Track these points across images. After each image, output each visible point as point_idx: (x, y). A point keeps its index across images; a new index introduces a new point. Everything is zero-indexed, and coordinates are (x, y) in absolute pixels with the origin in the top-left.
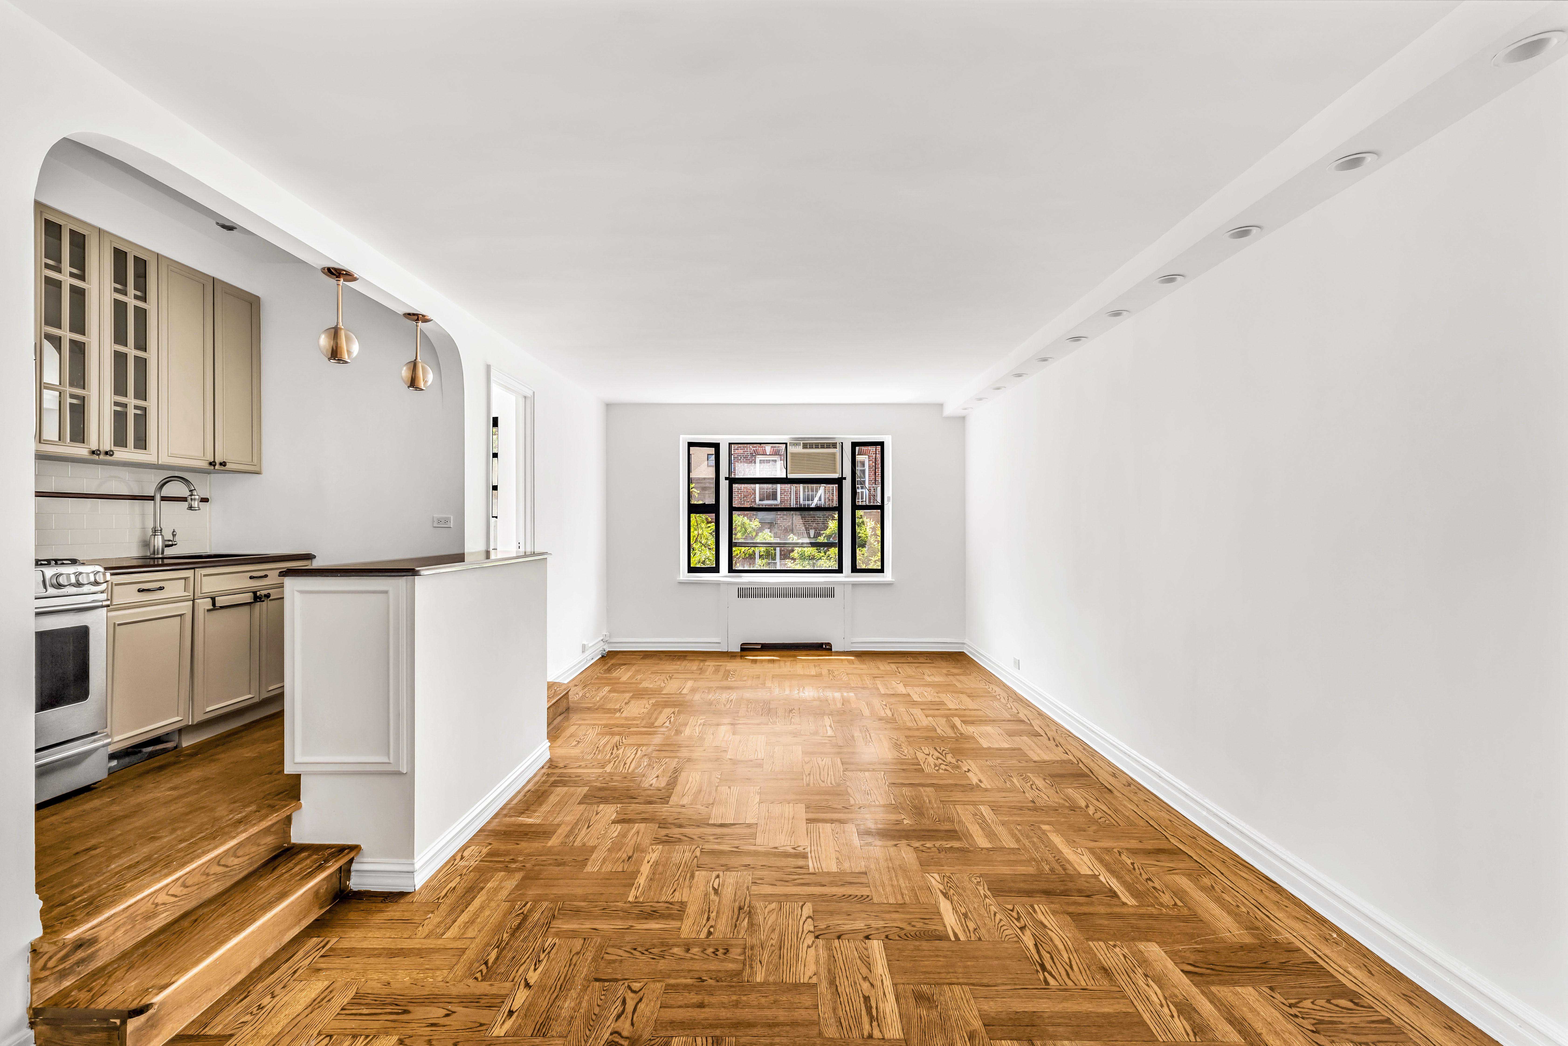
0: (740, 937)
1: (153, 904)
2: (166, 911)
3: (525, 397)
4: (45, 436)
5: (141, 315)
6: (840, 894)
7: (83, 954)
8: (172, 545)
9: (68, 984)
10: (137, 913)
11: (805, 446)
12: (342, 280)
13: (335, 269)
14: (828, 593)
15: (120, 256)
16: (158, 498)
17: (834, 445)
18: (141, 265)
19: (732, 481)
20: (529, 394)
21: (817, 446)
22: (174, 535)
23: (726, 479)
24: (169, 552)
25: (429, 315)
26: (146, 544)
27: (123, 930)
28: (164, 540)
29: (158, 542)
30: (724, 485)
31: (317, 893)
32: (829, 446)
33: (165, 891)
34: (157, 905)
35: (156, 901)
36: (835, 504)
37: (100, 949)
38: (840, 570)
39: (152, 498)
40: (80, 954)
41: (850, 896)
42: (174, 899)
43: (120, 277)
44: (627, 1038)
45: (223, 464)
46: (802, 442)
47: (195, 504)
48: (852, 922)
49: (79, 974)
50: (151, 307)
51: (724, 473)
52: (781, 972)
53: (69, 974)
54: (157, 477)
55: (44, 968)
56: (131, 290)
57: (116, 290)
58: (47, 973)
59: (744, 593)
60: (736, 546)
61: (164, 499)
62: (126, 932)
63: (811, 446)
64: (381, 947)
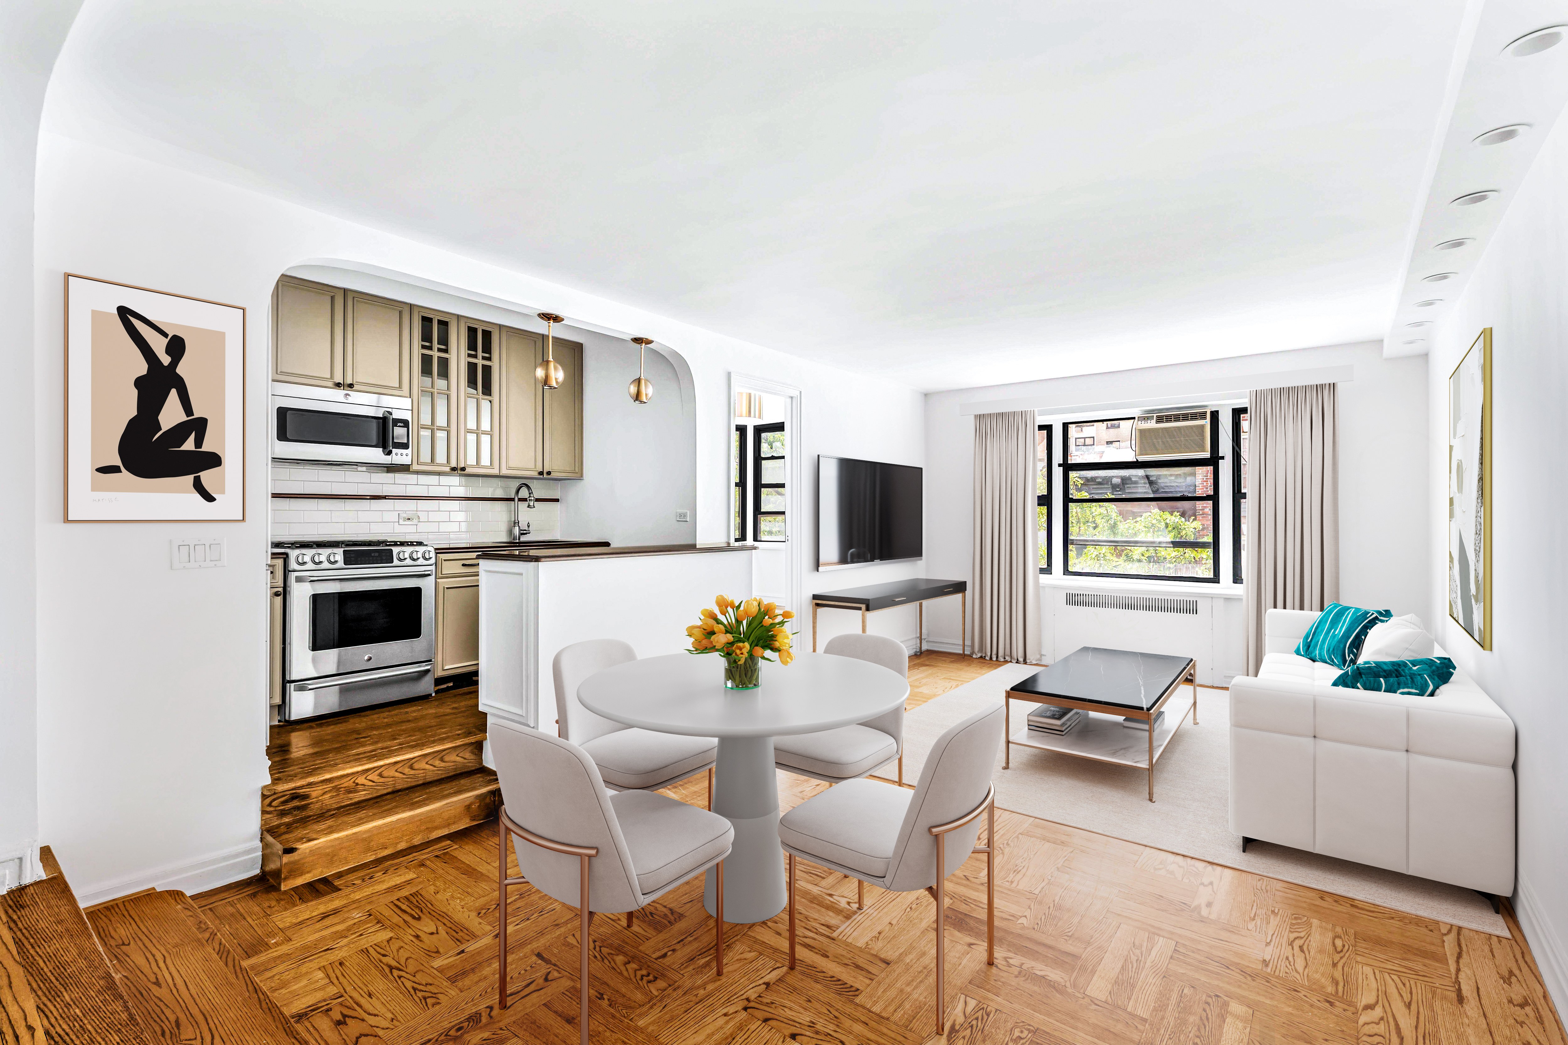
0: (682, 972)
1: (354, 782)
2: (364, 790)
3: (792, 398)
4: (422, 460)
5: (487, 370)
6: (831, 974)
7: (298, 804)
8: (526, 534)
9: (287, 820)
10: (342, 786)
11: (1160, 420)
12: (552, 322)
13: (548, 314)
14: (1190, 608)
15: (472, 332)
16: (516, 499)
17: (1203, 416)
18: (487, 335)
19: (1067, 468)
20: (796, 393)
21: (1177, 418)
22: (529, 526)
23: (1060, 465)
24: (524, 539)
25: (650, 338)
26: (510, 532)
27: (330, 795)
28: (520, 530)
29: (516, 531)
30: (1058, 473)
31: (468, 807)
32: (1194, 417)
33: (365, 776)
34: (357, 784)
35: (356, 781)
36: (1211, 492)
37: (312, 803)
38: (1216, 579)
39: (512, 500)
40: (296, 803)
41: (839, 980)
42: (371, 784)
43: (472, 346)
44: (491, 1017)
45: (549, 473)
46: (1155, 415)
47: (532, 504)
48: (802, 1010)
49: (296, 816)
50: (495, 364)
51: (1057, 458)
52: (668, 1026)
53: (288, 814)
54: (516, 484)
55: (270, 805)
56: (480, 354)
57: (469, 355)
58: (272, 809)
59: (1073, 600)
60: (1072, 544)
61: (520, 500)
62: (332, 797)
63: (1168, 419)
64: (468, 863)
